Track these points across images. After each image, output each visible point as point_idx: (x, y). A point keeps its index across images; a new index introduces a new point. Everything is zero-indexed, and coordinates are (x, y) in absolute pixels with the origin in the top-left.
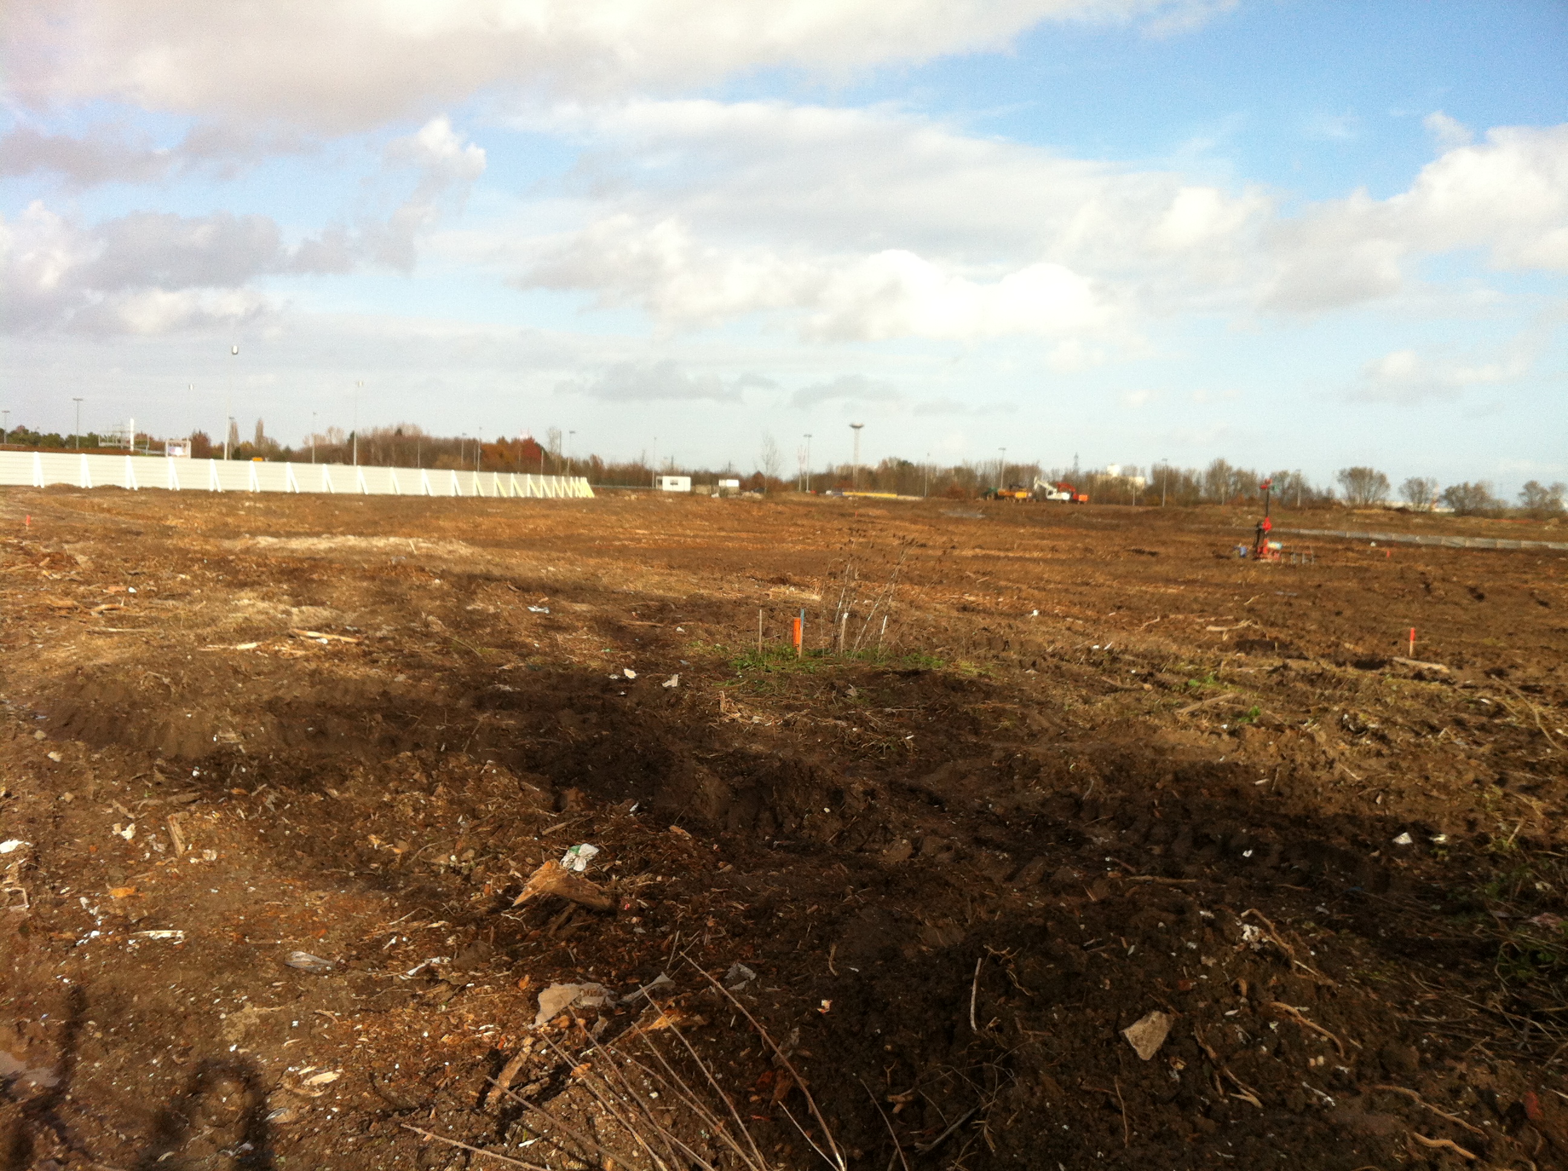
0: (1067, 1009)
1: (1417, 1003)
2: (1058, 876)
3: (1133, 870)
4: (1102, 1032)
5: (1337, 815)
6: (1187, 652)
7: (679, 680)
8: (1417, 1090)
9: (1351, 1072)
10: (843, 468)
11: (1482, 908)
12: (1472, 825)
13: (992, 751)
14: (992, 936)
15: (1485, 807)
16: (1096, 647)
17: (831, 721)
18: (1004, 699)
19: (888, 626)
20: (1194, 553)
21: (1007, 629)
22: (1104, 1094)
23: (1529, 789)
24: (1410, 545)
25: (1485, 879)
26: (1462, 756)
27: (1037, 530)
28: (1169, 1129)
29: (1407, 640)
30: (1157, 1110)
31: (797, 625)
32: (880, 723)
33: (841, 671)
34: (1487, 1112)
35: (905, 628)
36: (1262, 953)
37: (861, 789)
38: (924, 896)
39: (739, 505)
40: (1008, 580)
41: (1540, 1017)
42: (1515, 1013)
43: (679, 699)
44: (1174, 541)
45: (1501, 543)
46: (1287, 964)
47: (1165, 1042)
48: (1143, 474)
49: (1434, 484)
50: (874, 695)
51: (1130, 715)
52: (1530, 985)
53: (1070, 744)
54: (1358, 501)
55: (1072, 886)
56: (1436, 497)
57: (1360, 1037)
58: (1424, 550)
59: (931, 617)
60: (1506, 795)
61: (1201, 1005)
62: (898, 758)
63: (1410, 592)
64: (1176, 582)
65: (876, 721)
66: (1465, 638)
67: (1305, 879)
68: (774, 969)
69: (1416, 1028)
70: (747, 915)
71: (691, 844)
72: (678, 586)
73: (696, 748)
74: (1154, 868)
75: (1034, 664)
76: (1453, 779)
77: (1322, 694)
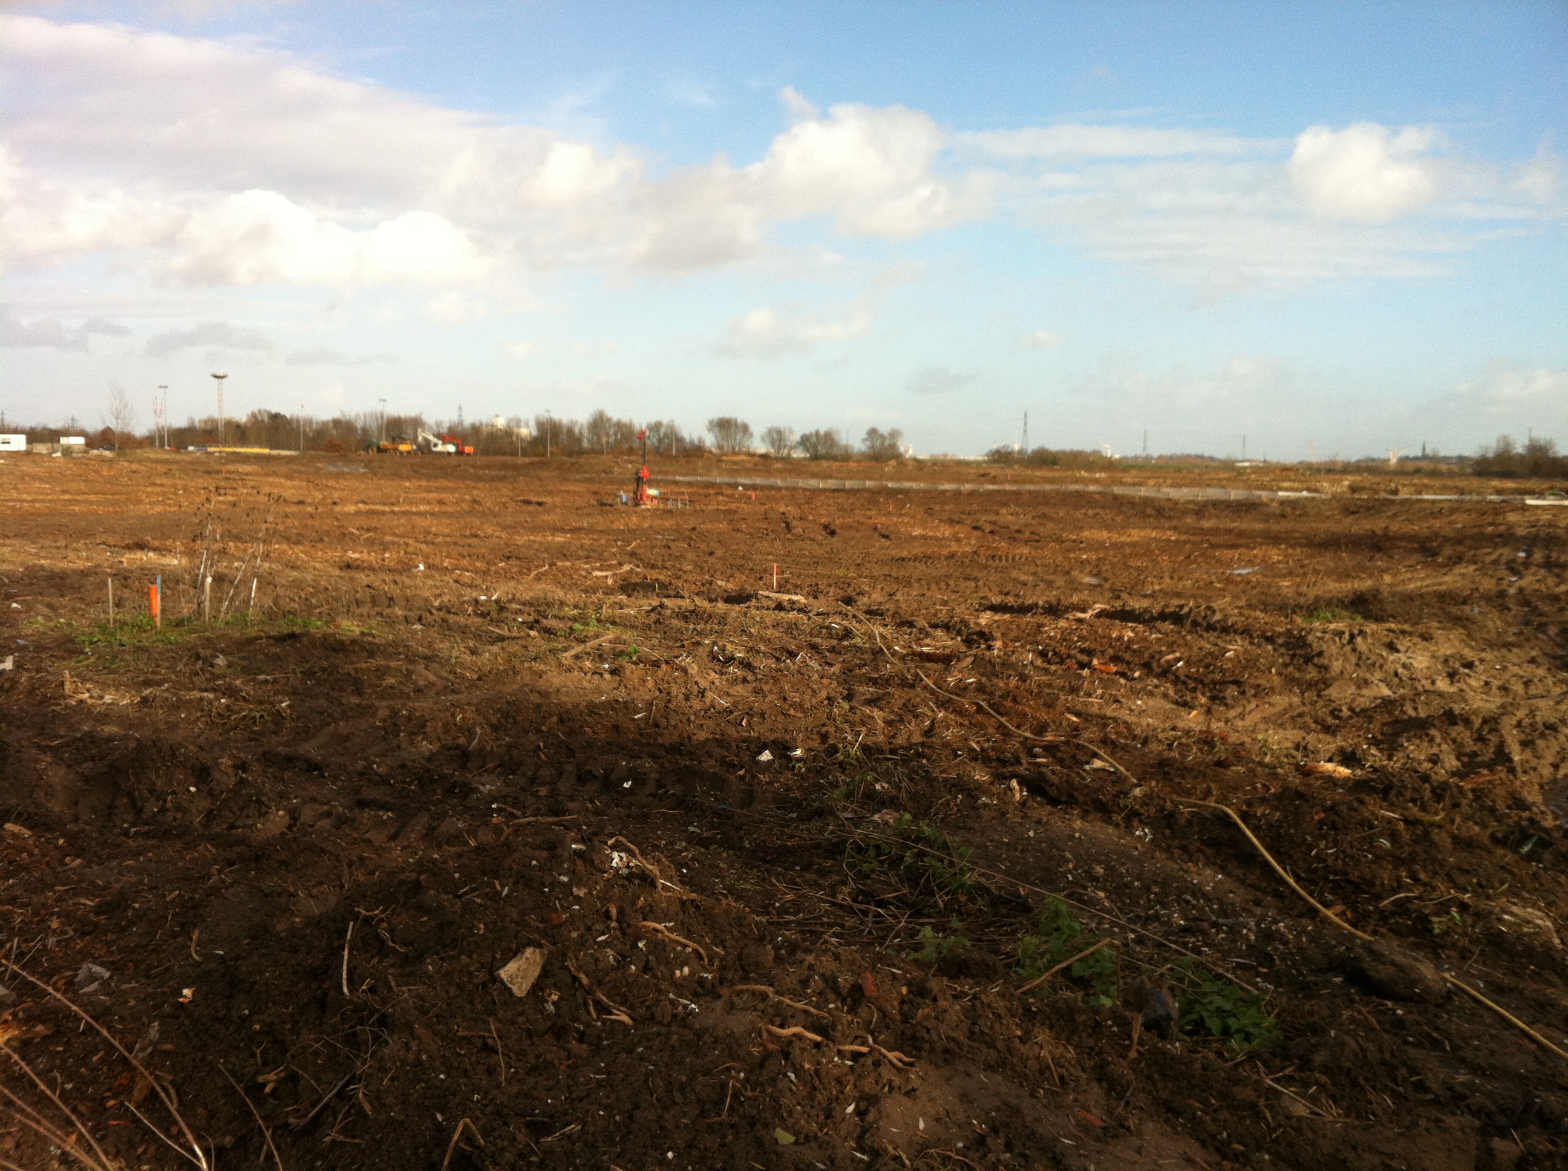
0: (442, 959)
1: (777, 905)
2: (443, 828)
3: (519, 813)
4: (477, 976)
5: (707, 740)
6: (571, 598)
7: (15, 662)
8: (771, 985)
9: (714, 978)
10: (206, 422)
11: (831, 812)
12: (824, 737)
13: (377, 710)
14: (364, 897)
15: (834, 720)
16: (483, 598)
17: (196, 694)
18: (389, 657)
19: (259, 589)
20: (579, 502)
21: (392, 586)
22: (480, 1037)
23: (872, 702)
24: (771, 488)
25: (835, 785)
26: (816, 676)
27: (424, 483)
28: (545, 1060)
29: (771, 575)
30: (533, 1044)
31: (153, 592)
32: (252, 692)
33: (207, 639)
34: (831, 996)
35: (279, 590)
36: (630, 877)
37: (230, 763)
38: (299, 866)
39: (85, 464)
40: (395, 535)
41: (881, 904)
42: (862, 903)
43: (14, 683)
44: (561, 491)
45: (849, 484)
46: (653, 884)
47: (539, 976)
48: (527, 426)
49: (791, 431)
50: (246, 663)
51: (516, 662)
52: (873, 876)
53: (456, 696)
54: (726, 449)
55: (456, 837)
56: (794, 443)
57: (722, 944)
58: (784, 492)
59: (309, 577)
60: (852, 708)
61: (574, 935)
62: (273, 727)
63: (773, 531)
64: (563, 530)
65: (248, 690)
66: (820, 570)
67: (679, 803)
68: (130, 965)
69: (772, 928)
70: (98, 910)
71: (30, 842)
72: (13, 558)
73: (35, 736)
74: (539, 809)
75: (420, 619)
76: (806, 697)
77: (695, 629)
